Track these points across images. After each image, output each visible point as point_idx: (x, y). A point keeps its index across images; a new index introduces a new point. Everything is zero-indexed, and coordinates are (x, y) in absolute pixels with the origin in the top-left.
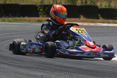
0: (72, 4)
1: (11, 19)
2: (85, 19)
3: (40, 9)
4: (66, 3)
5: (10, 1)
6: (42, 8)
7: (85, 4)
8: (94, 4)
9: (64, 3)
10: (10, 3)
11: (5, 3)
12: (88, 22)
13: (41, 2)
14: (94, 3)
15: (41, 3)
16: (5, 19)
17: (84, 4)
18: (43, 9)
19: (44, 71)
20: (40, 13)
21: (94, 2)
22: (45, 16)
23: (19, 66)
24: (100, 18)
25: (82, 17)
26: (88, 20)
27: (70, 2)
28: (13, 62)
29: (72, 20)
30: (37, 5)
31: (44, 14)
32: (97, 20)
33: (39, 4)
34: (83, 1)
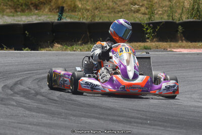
0: (197, 20)
3: (147, 29)
4: (188, 18)
5: (100, 19)
6: (150, 27)
9: (186, 19)
10: (101, 21)
11: (93, 21)
13: (150, 18)
15: (148, 20)
18: (152, 29)
19: (153, 127)
20: (147, 36)
22: (155, 40)
23: (113, 121)
27: (195, 16)
29: (198, 45)
30: (143, 22)
31: (154, 37)
33: (146, 22)
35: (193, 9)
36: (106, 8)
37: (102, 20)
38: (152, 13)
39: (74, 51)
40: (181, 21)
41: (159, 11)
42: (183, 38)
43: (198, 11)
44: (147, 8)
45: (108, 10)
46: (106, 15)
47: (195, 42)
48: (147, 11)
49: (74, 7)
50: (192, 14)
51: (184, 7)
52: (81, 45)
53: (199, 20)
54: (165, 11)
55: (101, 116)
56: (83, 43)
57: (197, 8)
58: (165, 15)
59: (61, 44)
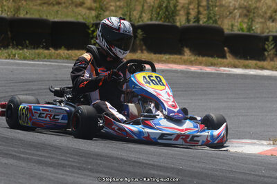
0: (166, 23)
1: (27, 52)
2: (193, 58)
3: (93, 31)
4: (151, 19)
7: (196, 24)
8: (214, 25)
9: (148, 20)
10: (28, 16)
12: (200, 64)
13: (97, 17)
14: (215, 21)
15: (95, 19)
16: (14, 51)
17: (191, 24)
20: (92, 41)
21: (214, 19)
23: (40, 162)
24: (228, 55)
25: (188, 52)
26: (200, 59)
27: (161, 18)
28: (27, 151)
29: (164, 59)
30: (87, 22)
32: (220, 60)
33: (92, 22)
34: (192, 17)
35: (160, 7)
37: (30, 14)
38: (101, 9)
40: (141, 23)
41: (111, 6)
42: (144, 47)
43: (167, 10)
44: (94, 1)
46: (35, 7)
47: (160, 53)
48: (94, 6)
50: (158, 14)
51: (145, 2)
53: (169, 24)
54: (120, 7)
55: (22, 156)
57: (166, 7)
58: (120, 13)
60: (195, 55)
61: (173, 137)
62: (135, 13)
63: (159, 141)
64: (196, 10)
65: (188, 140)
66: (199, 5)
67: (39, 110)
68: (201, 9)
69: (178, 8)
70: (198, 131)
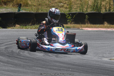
2: (109, 25)
3: (68, 17)
4: (91, 11)
5: (42, 11)
7: (109, 12)
9: (90, 11)
10: (42, 12)
11: (37, 12)
12: (112, 27)
13: (69, 11)
17: (107, 12)
18: (71, 16)
20: (68, 20)
22: (72, 23)
25: (106, 23)
26: (112, 26)
27: (95, 10)
29: (97, 26)
30: (66, 13)
31: (72, 21)
33: (68, 13)
34: (107, 9)
35: (94, 6)
36: (45, 5)
38: (71, 8)
39: (27, 29)
40: (87, 12)
41: (75, 6)
42: (89, 22)
43: (97, 7)
44: (68, 5)
45: (46, 6)
47: (95, 24)
48: (68, 7)
49: (26, 4)
50: (94, 8)
51: (88, 4)
52: (31, 25)
53: (97, 12)
54: (78, 6)
56: (32, 24)
57: (97, 5)
58: (78, 9)
59: (20, 25)
60: (110, 24)
61: (60, 50)
62: (84, 9)
63: (55, 51)
64: (109, 6)
65: (66, 51)
66: (110, 4)
67: (22, 42)
68: (111, 6)
69: (102, 6)
70: (70, 48)
